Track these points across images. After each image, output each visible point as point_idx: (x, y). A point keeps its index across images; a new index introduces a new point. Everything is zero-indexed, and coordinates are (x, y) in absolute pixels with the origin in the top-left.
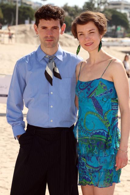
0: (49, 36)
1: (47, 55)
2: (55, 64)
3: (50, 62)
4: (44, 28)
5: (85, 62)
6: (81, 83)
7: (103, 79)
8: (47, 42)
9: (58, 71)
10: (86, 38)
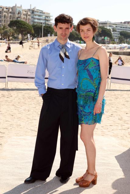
0: (64, 33)
1: (61, 44)
2: (66, 50)
3: (63, 48)
4: (61, 28)
5: (83, 49)
6: (80, 61)
7: (94, 58)
8: (62, 37)
9: (67, 54)
10: (85, 34)
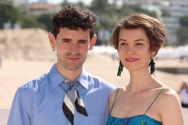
0: (73, 53)
1: (66, 79)
2: (78, 93)
3: (70, 89)
4: (67, 41)
5: (122, 89)
6: (115, 119)
8: (69, 61)
9: (82, 104)
